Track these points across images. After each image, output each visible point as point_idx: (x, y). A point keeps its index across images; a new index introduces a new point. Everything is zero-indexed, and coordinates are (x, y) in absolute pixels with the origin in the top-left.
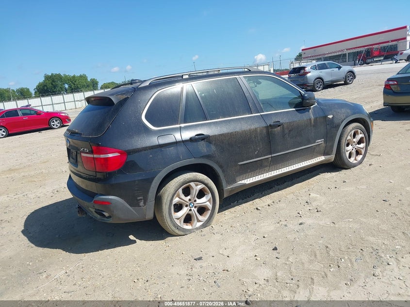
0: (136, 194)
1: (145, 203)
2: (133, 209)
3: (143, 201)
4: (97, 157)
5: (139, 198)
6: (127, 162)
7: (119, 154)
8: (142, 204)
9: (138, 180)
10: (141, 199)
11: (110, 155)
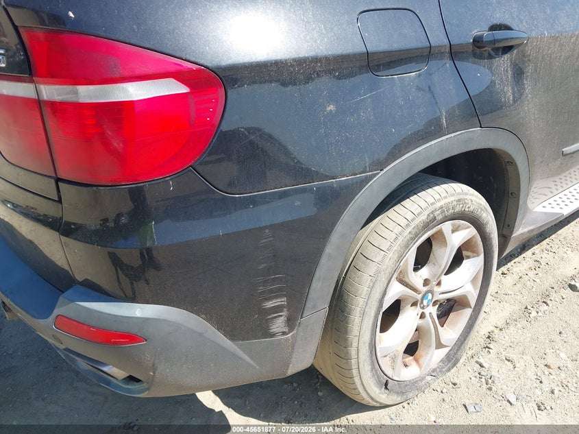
0: (261, 289)
1: (291, 322)
2: (240, 347)
3: (285, 313)
4: (57, 98)
5: (270, 304)
6: (225, 134)
7: (183, 89)
8: (279, 325)
9: (272, 227)
10: (278, 309)
11: (136, 92)
